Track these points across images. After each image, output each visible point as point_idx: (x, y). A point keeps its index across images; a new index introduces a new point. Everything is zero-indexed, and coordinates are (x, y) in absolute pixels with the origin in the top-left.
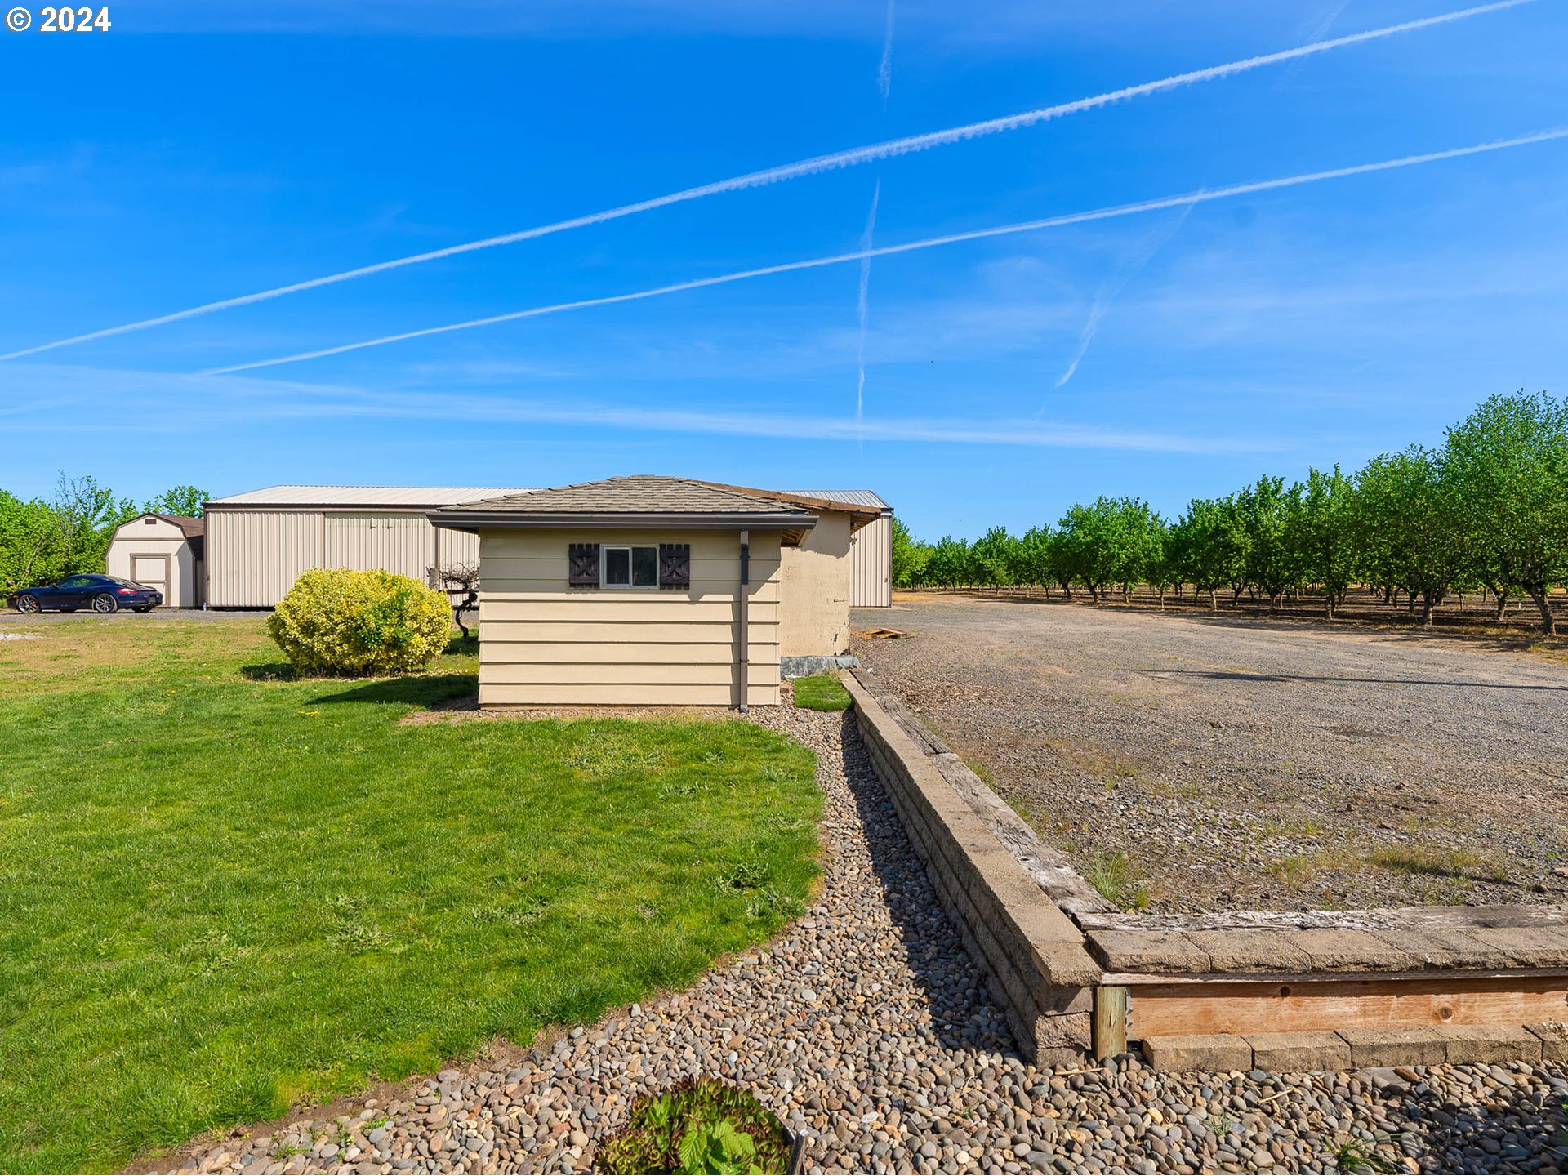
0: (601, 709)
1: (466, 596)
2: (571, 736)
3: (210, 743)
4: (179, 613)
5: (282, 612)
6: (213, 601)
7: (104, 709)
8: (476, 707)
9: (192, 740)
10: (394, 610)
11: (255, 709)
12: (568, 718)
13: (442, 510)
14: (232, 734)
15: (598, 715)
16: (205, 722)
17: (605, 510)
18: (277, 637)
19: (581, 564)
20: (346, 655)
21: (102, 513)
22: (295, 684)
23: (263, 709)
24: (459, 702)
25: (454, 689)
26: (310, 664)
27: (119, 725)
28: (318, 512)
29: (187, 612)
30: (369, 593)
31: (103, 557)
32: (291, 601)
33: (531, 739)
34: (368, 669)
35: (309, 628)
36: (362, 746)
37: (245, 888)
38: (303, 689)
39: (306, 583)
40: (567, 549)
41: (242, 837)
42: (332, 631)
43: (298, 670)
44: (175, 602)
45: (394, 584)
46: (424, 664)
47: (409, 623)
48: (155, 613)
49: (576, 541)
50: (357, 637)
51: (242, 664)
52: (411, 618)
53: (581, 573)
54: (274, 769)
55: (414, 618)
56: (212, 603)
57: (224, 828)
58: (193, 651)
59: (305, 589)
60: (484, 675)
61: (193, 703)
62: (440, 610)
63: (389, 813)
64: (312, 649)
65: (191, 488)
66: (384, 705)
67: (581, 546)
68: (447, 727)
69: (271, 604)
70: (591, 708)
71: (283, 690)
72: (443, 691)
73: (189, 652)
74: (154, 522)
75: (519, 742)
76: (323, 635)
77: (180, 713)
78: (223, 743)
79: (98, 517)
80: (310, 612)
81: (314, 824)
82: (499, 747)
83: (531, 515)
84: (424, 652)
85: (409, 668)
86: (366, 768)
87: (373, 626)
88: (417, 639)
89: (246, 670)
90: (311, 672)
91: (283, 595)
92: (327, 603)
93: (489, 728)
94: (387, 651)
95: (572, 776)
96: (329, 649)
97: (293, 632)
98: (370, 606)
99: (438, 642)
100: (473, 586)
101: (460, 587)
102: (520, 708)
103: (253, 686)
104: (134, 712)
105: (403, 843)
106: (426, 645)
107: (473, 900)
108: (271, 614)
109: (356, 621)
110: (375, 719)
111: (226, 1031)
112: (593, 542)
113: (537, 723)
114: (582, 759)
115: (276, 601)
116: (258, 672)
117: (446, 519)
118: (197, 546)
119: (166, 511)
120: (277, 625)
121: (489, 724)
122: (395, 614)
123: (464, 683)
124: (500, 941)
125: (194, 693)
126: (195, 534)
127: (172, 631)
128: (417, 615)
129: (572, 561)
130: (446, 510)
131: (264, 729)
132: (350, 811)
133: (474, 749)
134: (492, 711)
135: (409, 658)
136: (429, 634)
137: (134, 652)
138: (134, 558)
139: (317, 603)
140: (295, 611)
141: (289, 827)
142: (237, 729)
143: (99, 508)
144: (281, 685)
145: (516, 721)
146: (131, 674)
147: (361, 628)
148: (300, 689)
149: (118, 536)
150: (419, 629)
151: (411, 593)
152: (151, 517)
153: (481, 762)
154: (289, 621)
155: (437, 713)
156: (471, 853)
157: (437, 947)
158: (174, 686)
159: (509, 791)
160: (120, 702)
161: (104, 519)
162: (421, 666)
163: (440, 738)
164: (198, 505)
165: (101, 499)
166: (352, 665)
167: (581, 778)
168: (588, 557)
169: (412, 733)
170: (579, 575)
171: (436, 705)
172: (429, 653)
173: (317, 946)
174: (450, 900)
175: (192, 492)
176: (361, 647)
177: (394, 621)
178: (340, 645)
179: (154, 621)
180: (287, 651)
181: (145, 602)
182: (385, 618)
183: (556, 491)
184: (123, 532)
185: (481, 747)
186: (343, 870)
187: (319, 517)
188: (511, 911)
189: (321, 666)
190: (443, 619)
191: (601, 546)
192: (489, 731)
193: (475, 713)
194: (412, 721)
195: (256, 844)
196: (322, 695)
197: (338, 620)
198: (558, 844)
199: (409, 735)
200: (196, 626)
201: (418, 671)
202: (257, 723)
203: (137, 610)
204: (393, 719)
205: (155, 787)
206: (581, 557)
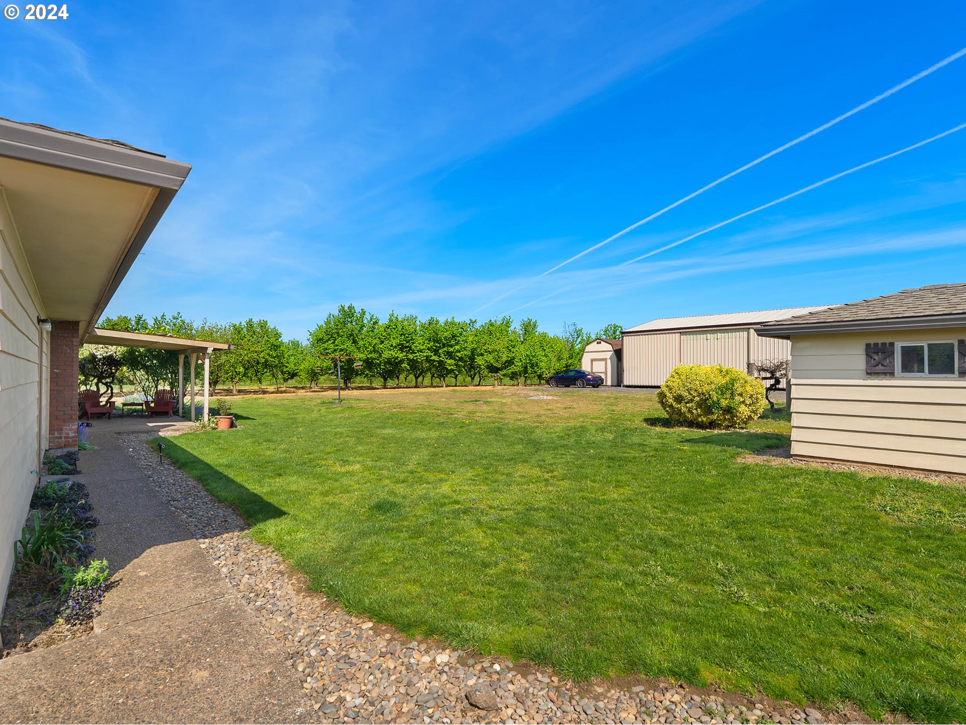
0: (897, 470)
1: (772, 381)
2: (873, 487)
3: (635, 458)
4: (610, 388)
5: (664, 389)
6: (626, 382)
7: (588, 434)
8: (790, 456)
9: (626, 455)
10: (728, 389)
11: (654, 442)
12: (867, 473)
13: (764, 326)
14: (645, 454)
15: (895, 474)
16: (631, 446)
17: (900, 316)
18: (662, 403)
19: (876, 357)
20: (699, 416)
21: (579, 340)
22: (672, 430)
23: (658, 442)
24: (774, 451)
25: (770, 442)
26: (679, 419)
27: (594, 443)
28: (677, 333)
29: (614, 388)
30: (713, 379)
31: (580, 360)
32: (669, 383)
33: (836, 484)
34: (712, 425)
35: (679, 399)
36: (716, 471)
37: (665, 542)
38: (677, 433)
39: (677, 373)
40: (865, 347)
41: (659, 513)
42: (692, 401)
43: (673, 422)
44: (609, 383)
45: (727, 374)
46: (746, 424)
47: (737, 398)
48: (601, 388)
49: (872, 341)
50: (706, 405)
51: (643, 417)
52: (739, 395)
53: (877, 365)
54: (669, 477)
55: (741, 395)
56: (625, 384)
57: (648, 505)
58: (619, 408)
59: (676, 376)
60: (795, 435)
61: (624, 435)
62: (757, 390)
63: (742, 517)
64: (680, 410)
65: (615, 325)
66: (725, 448)
67: (876, 345)
68: (770, 467)
69: (659, 385)
70: (888, 468)
71: (666, 433)
72: (763, 443)
73: (618, 409)
74: (600, 343)
75: (826, 485)
76: (686, 403)
77: (619, 440)
78: (641, 459)
79: (578, 342)
80: (679, 390)
81: (696, 514)
82: (810, 486)
83: (832, 324)
84: (747, 417)
85: (737, 426)
86: (720, 486)
87: (715, 399)
88: (742, 408)
89: (646, 420)
90: (681, 424)
91: (665, 380)
92: (688, 384)
93: (800, 472)
94: (723, 414)
95: (878, 518)
96: (690, 411)
97: (671, 401)
98: (713, 386)
99: (756, 410)
100: (778, 374)
101: (769, 375)
102: (823, 461)
103: (651, 429)
104: (599, 437)
105: (753, 539)
106: (749, 412)
107: (811, 592)
108: (658, 391)
109: (705, 396)
110: (722, 456)
111: (667, 622)
112: (887, 340)
113: (840, 474)
114: (885, 506)
115: (662, 383)
116: (652, 422)
117: (766, 330)
118: (619, 354)
119: (604, 337)
120: (662, 396)
121: (802, 469)
122: (729, 392)
123: (776, 439)
124: (837, 629)
125: (624, 430)
126: (617, 348)
127: (609, 398)
128: (742, 393)
129: (868, 355)
130: (768, 325)
131: (661, 453)
132: (715, 510)
133: (792, 485)
134: (802, 460)
135: (737, 420)
136: (750, 405)
137: (595, 407)
138: (592, 361)
139: (683, 384)
140: (671, 389)
141: (683, 513)
142: (646, 452)
143: (578, 337)
144: (665, 430)
145: (823, 469)
146: (596, 418)
147: (708, 400)
148: (675, 433)
149: (586, 350)
150: (743, 402)
151: (738, 379)
152: (599, 340)
153: (799, 495)
154: (668, 394)
155: (760, 457)
156: (803, 558)
157: (789, 616)
158: (615, 426)
159: (826, 519)
160: (593, 431)
161: (580, 343)
162: (744, 426)
163: (766, 474)
164: (618, 333)
165: (579, 333)
166: (702, 421)
167: (887, 522)
168: (883, 353)
169: (746, 468)
170: (875, 367)
171: (759, 451)
172: (750, 418)
173: (709, 589)
174: (792, 586)
175: (615, 327)
176: (708, 411)
177: (728, 396)
178: (696, 409)
179: (601, 392)
180: (667, 411)
181: (597, 382)
182: (723, 394)
183: (853, 305)
184: (588, 348)
185: (797, 485)
186: (718, 546)
187: (678, 335)
188: (844, 609)
189: (685, 421)
190: (759, 396)
191: (896, 344)
192: (801, 474)
193: (789, 460)
194: (744, 460)
195: (666, 518)
196: (688, 438)
197: (695, 394)
198: (876, 569)
199: (744, 468)
200: (619, 395)
201: (742, 428)
202: (656, 450)
203: (594, 387)
204: (732, 457)
205: (614, 477)
206: (877, 353)
